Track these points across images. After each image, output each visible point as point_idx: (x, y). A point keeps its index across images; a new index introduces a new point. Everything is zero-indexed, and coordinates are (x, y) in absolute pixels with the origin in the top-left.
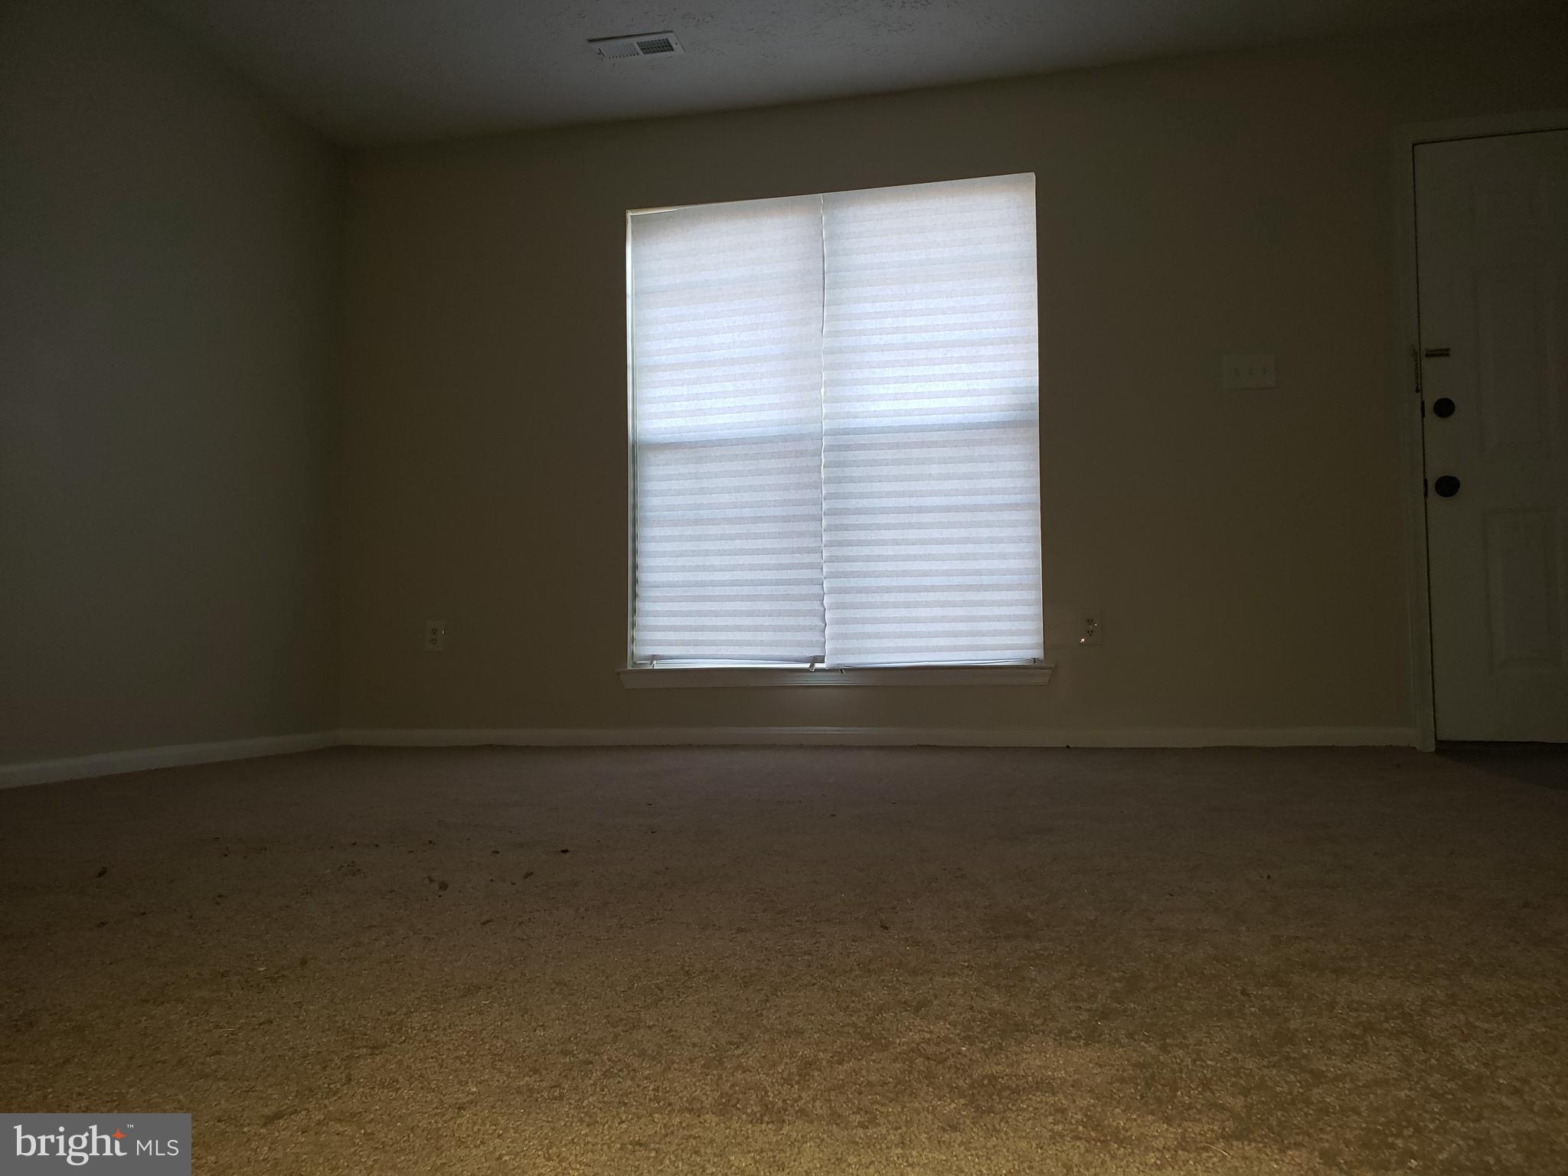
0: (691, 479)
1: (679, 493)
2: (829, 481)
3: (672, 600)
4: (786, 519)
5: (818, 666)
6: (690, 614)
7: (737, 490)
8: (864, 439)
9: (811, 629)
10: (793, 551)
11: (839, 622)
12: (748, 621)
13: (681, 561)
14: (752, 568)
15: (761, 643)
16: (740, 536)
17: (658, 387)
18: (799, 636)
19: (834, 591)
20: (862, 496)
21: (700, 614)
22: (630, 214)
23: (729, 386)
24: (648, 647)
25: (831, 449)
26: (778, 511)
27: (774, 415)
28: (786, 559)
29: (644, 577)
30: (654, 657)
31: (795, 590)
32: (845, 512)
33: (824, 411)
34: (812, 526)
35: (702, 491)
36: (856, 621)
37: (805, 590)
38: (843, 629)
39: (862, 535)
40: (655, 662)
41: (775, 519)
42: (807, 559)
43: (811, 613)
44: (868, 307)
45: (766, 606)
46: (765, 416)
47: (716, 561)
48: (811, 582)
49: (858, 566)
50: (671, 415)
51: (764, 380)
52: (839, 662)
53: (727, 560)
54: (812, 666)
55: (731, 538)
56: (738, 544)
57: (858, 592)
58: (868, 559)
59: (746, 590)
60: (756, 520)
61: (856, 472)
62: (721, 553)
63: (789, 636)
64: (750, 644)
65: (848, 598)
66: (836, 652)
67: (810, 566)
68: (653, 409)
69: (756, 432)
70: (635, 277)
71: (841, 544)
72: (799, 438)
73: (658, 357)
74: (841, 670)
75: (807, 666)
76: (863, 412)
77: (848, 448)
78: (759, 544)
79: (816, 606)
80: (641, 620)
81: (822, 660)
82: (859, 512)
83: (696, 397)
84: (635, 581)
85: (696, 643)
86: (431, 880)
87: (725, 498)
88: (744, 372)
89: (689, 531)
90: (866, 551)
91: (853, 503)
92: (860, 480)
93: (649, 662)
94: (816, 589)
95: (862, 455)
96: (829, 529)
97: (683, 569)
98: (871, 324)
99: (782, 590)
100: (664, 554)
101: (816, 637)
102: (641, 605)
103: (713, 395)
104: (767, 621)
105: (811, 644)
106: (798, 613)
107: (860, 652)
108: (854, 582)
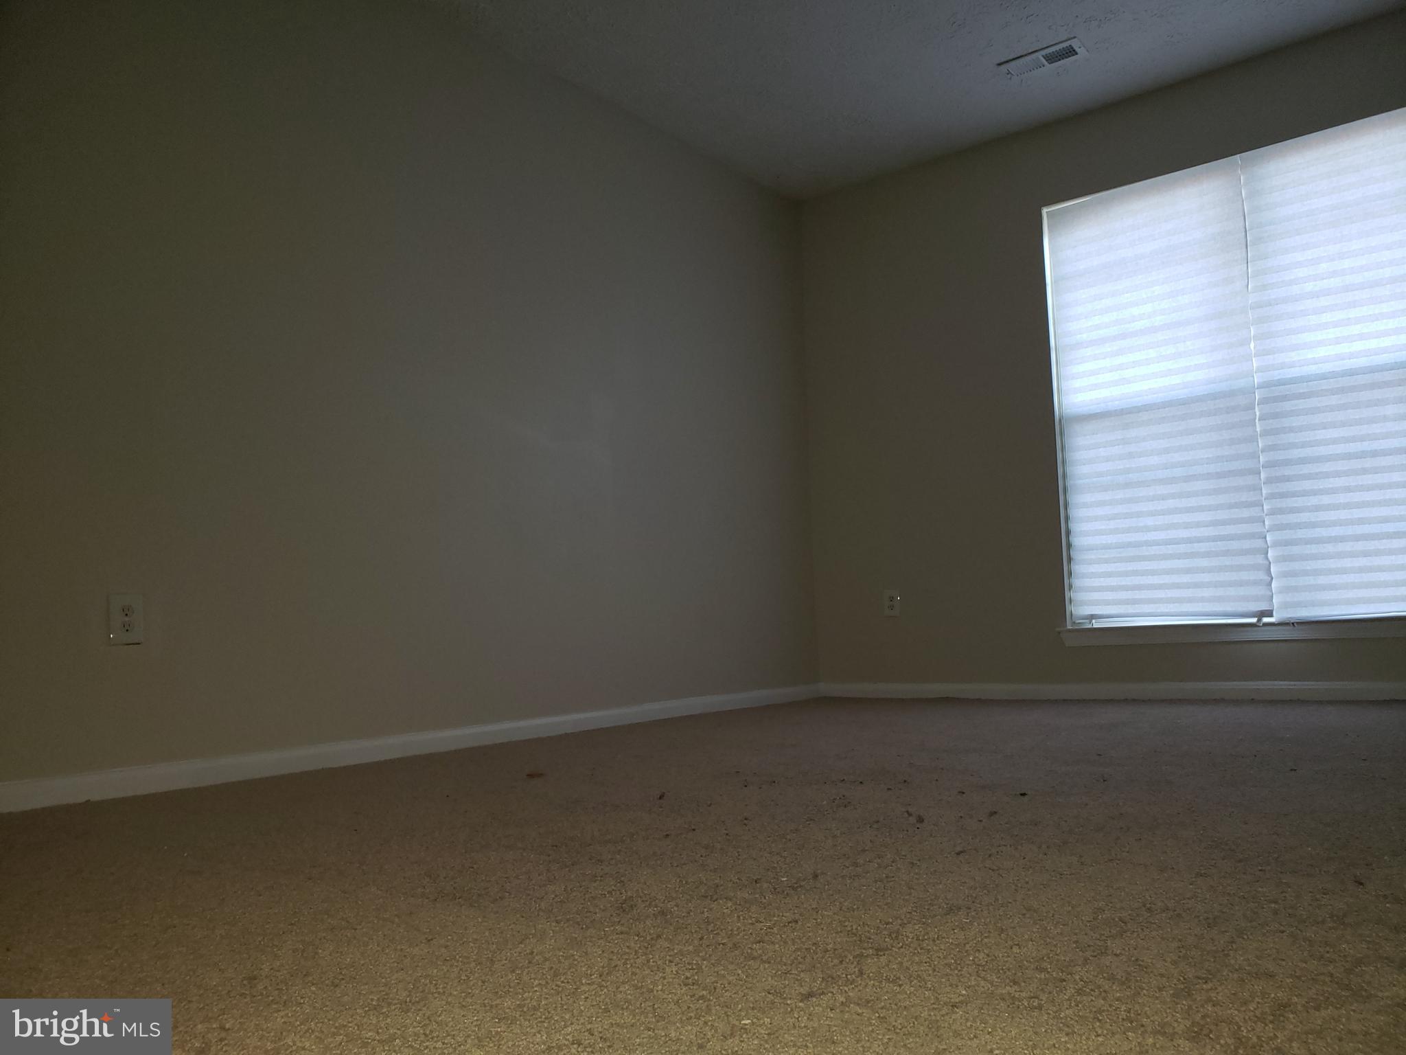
0: (1118, 445)
1: (1108, 459)
2: (1265, 433)
3: (1107, 561)
4: (1219, 475)
5: (1266, 620)
6: (1126, 574)
7: (1167, 451)
8: (1303, 388)
9: (1256, 583)
10: (1231, 506)
11: (1286, 575)
12: (1186, 579)
13: (1112, 525)
14: (1187, 526)
15: (1202, 600)
16: (1173, 496)
17: (1081, 363)
18: (1242, 591)
19: (1276, 544)
20: (1304, 445)
21: (1135, 573)
22: (1045, 211)
23: (1152, 353)
24: (1086, 607)
25: (1264, 401)
26: (1212, 468)
27: (1200, 375)
28: (1222, 515)
29: (1077, 541)
30: (1092, 617)
31: (1235, 545)
32: (1288, 463)
33: (1255, 365)
34: (1250, 480)
35: (1130, 456)
36: (1306, 573)
37: (1247, 544)
38: (1293, 582)
39: (1307, 485)
40: (1094, 621)
41: (1209, 476)
42: (1246, 513)
43: (1255, 567)
44: (1299, 257)
45: (1204, 563)
46: (1191, 377)
47: (1150, 521)
48: (1252, 536)
49: (1305, 517)
50: (1096, 387)
51: (1188, 343)
52: (1290, 616)
53: (1160, 520)
54: (1259, 620)
55: (1164, 498)
56: (1171, 503)
57: (1306, 544)
58: (1317, 508)
59: (1182, 548)
60: (1188, 479)
61: (1296, 422)
62: (1152, 514)
63: (1232, 592)
64: (1190, 600)
65: (1296, 550)
66: (1286, 606)
67: (1251, 520)
68: (1077, 383)
69: (1182, 393)
70: (1053, 267)
71: (1283, 495)
72: (1231, 394)
73: (1079, 336)
74: (1293, 623)
75: (1254, 620)
76: (1299, 361)
77: (1285, 398)
78: (1192, 502)
79: (1260, 559)
80: (1077, 582)
81: (1270, 614)
82: (1303, 461)
83: (1121, 367)
84: (1069, 546)
85: (1134, 602)
86: (910, 814)
87: (1154, 460)
88: (1166, 338)
89: (1119, 495)
90: (1313, 501)
91: (1296, 453)
92: (1301, 429)
93: (1087, 621)
94: (1258, 543)
95: (1301, 404)
96: (1269, 481)
97: (1115, 531)
98: (1301, 273)
99: (1221, 545)
100: (1096, 519)
101: (1261, 591)
102: (1076, 568)
103: (1135, 364)
104: (1206, 578)
105: (1257, 599)
106: (1241, 568)
107: (1313, 604)
108: (1301, 534)
